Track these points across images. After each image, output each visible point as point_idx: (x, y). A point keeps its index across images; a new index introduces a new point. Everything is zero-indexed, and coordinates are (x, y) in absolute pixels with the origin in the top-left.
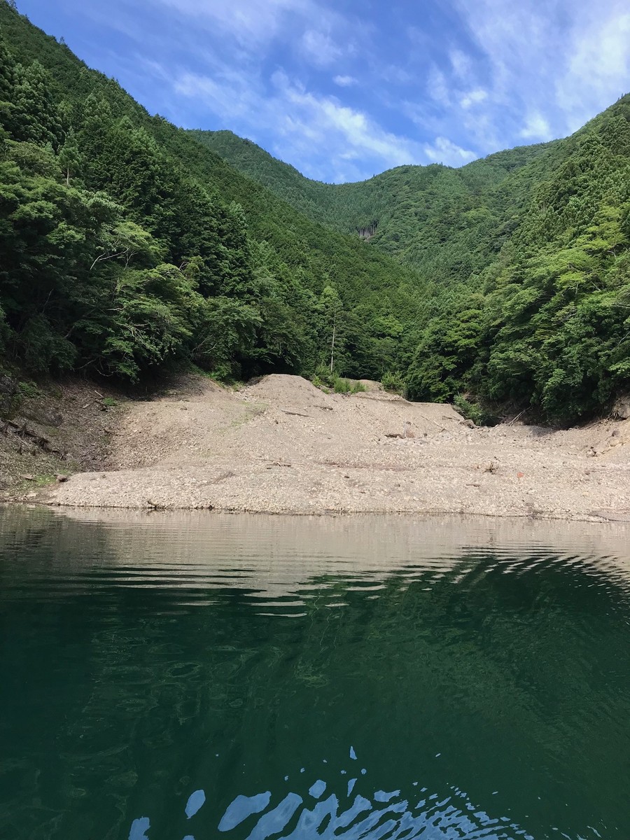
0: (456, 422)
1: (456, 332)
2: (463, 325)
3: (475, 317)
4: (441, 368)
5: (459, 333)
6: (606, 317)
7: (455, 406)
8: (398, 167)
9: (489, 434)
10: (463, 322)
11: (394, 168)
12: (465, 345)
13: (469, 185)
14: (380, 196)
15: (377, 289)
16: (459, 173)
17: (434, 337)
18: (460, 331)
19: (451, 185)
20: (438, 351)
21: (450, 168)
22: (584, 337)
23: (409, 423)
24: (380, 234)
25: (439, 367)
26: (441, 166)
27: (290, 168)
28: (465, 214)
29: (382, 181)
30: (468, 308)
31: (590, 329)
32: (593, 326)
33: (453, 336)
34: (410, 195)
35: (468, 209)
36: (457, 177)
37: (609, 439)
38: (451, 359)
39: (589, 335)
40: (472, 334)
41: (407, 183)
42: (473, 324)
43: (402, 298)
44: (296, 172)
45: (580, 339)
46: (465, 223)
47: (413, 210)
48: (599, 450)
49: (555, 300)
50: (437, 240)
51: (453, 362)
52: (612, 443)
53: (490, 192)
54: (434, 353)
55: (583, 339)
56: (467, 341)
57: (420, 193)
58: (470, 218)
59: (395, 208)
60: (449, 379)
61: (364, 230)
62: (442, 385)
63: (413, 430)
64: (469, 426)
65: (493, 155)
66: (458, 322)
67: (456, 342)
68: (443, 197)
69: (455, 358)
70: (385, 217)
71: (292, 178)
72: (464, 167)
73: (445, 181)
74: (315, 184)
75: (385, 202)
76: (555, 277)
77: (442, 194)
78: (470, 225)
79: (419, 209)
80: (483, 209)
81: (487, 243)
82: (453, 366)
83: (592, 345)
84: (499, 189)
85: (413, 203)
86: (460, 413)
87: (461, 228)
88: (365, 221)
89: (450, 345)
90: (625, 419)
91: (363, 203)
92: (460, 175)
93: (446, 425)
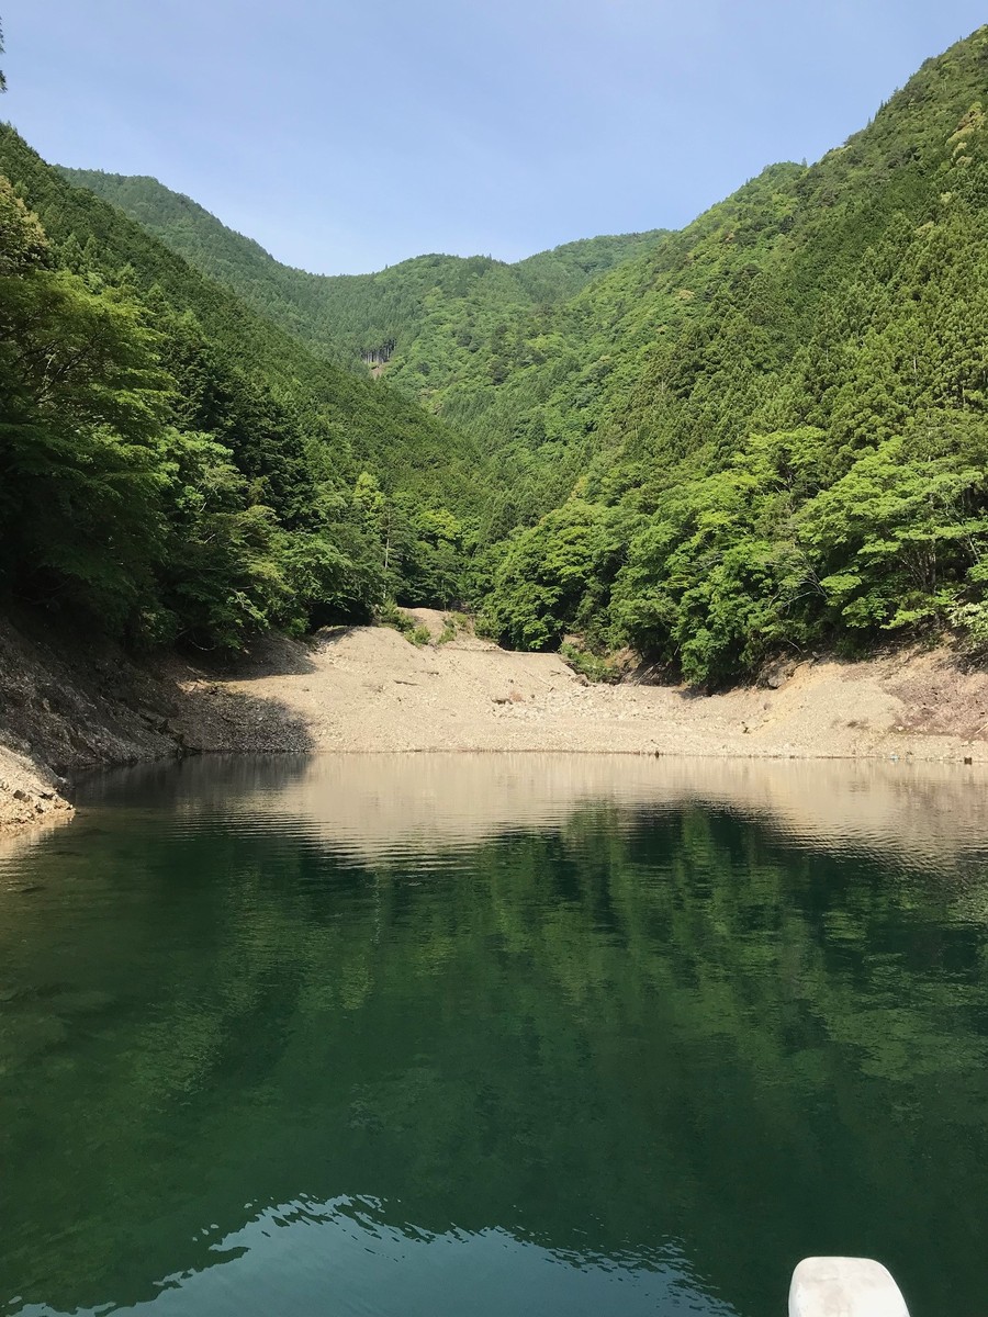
0: (566, 678)
1: (558, 556)
2: (568, 548)
3: (582, 537)
4: (538, 602)
5: (562, 558)
6: (756, 572)
7: (562, 657)
8: (424, 256)
9: (614, 697)
10: (566, 542)
11: (418, 257)
12: (570, 574)
13: (531, 293)
14: (398, 301)
15: (422, 466)
16: (516, 271)
17: (528, 560)
18: (564, 555)
19: (504, 291)
20: (533, 579)
21: (503, 264)
22: (731, 593)
23: (512, 681)
24: (400, 362)
25: (535, 600)
26: (489, 260)
27: (253, 245)
28: (529, 343)
29: (400, 276)
30: (572, 524)
31: (738, 583)
32: (741, 580)
33: (554, 561)
34: (443, 302)
35: (533, 335)
36: (513, 278)
37: (761, 713)
38: (551, 590)
39: (737, 591)
40: (578, 561)
41: (439, 283)
42: (579, 548)
43: (458, 482)
44: (263, 252)
45: (728, 595)
46: (530, 357)
47: (448, 327)
48: (751, 725)
49: (696, 540)
50: (489, 380)
51: (553, 595)
52: (766, 719)
53: (565, 310)
54: (527, 580)
55: (731, 596)
56: (573, 569)
57: (460, 302)
58: (536, 349)
59: (422, 322)
60: (548, 617)
61: (374, 354)
62: (539, 625)
63: (519, 691)
64: (583, 683)
65: (565, 246)
66: (561, 543)
67: (558, 569)
68: (493, 310)
69: (557, 590)
70: (406, 335)
71: (258, 264)
72: (522, 262)
73: (496, 284)
74: (295, 274)
75: (404, 311)
76: (695, 513)
77: (492, 305)
78: (539, 360)
79: (459, 327)
80: (555, 337)
81: (565, 393)
82: (554, 600)
83: (741, 605)
84: (578, 307)
85: (449, 316)
86: (569, 665)
87: (525, 365)
88: (375, 338)
89: (551, 573)
90: (776, 688)
91: (370, 310)
92: (518, 276)
93: (556, 682)
